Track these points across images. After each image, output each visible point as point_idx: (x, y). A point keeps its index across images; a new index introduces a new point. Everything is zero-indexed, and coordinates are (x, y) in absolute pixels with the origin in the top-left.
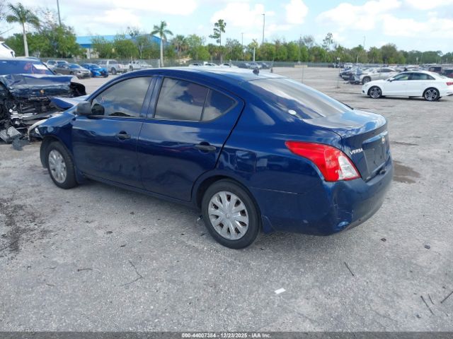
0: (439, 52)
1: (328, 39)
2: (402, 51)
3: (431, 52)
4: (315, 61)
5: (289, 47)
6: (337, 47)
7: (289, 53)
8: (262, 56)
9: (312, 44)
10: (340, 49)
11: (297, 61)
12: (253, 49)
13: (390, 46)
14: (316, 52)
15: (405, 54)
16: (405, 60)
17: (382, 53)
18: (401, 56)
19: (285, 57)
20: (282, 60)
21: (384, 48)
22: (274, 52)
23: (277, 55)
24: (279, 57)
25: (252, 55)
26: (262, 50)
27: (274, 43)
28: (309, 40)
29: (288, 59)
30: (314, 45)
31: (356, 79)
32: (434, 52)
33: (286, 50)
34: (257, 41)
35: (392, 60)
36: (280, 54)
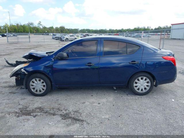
0: (78, 29)
1: (40, 23)
2: (67, 29)
3: (75, 29)
4: (36, 33)
5: (24, 27)
6: (44, 27)
7: (24, 29)
8: (11, 30)
9: (33, 26)
10: (45, 28)
11: (28, 32)
12: (6, 28)
13: (62, 27)
14: (36, 29)
15: (68, 30)
16: (68, 32)
17: (60, 29)
18: (67, 30)
19: (22, 31)
20: (21, 32)
21: (60, 27)
22: (17, 29)
23: (18, 30)
24: (20, 31)
25: (6, 30)
26: (11, 28)
27: (16, 25)
28: (32, 24)
29: (24, 32)
30: (34, 26)
31: (63, 39)
32: (77, 29)
33: (22, 28)
34: (8, 24)
35: (64, 32)
36: (20, 30)
